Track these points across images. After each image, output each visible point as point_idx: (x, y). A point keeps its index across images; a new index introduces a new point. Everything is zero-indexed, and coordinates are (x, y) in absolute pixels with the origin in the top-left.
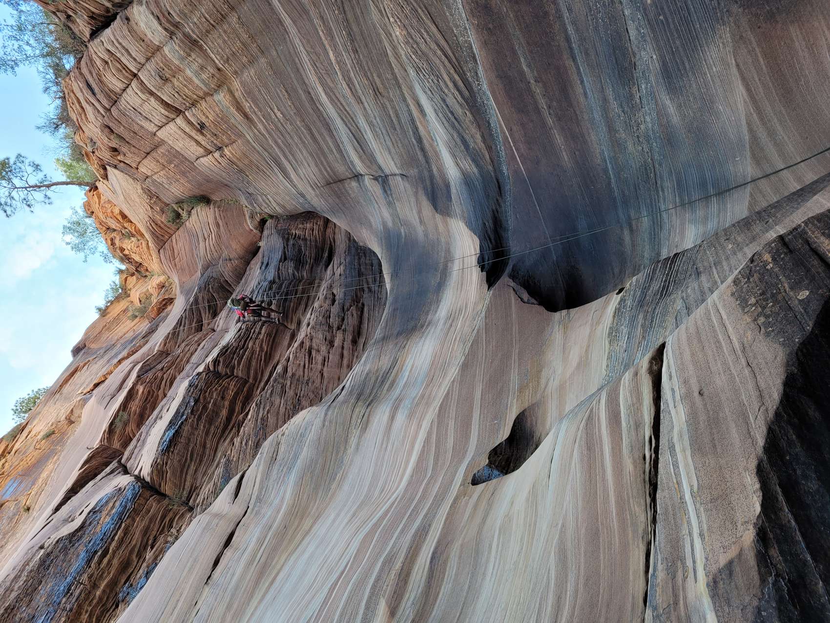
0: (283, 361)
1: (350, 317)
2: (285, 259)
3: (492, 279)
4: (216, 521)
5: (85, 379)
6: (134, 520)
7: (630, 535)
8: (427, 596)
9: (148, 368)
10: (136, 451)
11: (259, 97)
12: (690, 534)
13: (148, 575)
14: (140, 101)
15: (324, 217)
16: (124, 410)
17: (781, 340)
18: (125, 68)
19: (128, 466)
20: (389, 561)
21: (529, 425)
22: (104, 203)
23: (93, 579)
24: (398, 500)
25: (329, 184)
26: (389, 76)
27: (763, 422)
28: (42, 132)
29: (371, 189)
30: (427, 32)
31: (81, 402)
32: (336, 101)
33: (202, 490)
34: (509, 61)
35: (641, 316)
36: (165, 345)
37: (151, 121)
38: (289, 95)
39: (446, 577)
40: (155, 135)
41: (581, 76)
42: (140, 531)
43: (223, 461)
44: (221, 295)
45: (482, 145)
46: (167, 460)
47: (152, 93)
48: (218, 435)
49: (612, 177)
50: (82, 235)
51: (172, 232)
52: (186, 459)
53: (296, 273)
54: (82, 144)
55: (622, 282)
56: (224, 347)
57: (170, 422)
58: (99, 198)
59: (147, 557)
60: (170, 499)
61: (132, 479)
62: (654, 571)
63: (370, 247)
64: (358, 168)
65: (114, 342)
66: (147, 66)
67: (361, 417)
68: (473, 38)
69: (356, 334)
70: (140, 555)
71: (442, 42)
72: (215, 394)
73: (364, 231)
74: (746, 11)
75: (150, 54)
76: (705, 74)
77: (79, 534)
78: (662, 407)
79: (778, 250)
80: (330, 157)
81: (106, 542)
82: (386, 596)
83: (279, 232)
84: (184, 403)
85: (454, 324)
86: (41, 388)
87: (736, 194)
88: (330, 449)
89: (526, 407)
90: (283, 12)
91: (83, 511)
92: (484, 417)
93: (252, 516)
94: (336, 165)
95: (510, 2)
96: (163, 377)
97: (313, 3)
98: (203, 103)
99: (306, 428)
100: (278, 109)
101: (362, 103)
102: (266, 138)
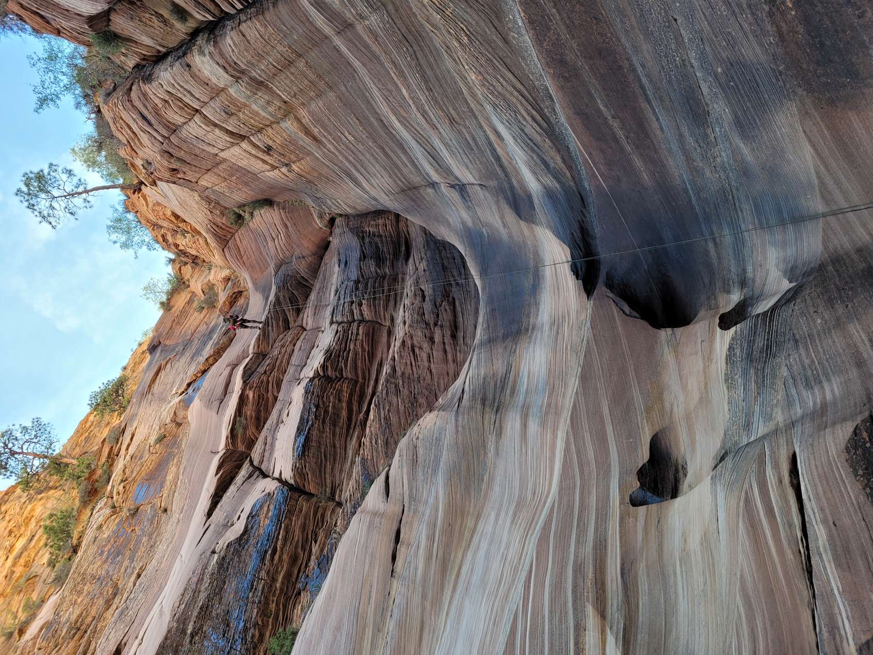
0: (388, 361)
1: (444, 313)
2: (365, 257)
3: (589, 288)
4: (377, 520)
5: (174, 378)
6: (291, 520)
7: (799, 601)
8: (628, 604)
9: (250, 372)
10: (266, 454)
11: (328, 123)
13: (320, 566)
14: (204, 132)
15: (395, 213)
16: (240, 416)
18: (187, 105)
19: (263, 467)
20: (578, 569)
21: (664, 447)
22: (154, 205)
23: (270, 575)
24: (556, 505)
25: (403, 191)
26: (465, 110)
29: (448, 195)
30: (504, 79)
31: (181, 404)
32: (410, 127)
33: (344, 486)
34: (586, 102)
35: (752, 371)
36: (259, 347)
37: (214, 146)
38: (361, 122)
40: (216, 155)
41: (657, 115)
42: (300, 528)
44: (301, 291)
45: (562, 165)
46: (305, 463)
47: (216, 125)
48: (344, 435)
49: (692, 195)
50: (128, 231)
51: (234, 231)
52: (321, 460)
53: (379, 271)
56: (327, 351)
57: (298, 429)
58: (146, 200)
59: (314, 550)
60: (316, 497)
61: (276, 482)
62: (820, 630)
63: (449, 241)
64: (434, 179)
65: (188, 337)
66: (212, 103)
67: (492, 423)
68: (549, 83)
69: (453, 328)
71: (519, 86)
72: (332, 398)
73: (442, 228)
74: (810, 94)
75: (214, 95)
77: (246, 537)
80: (405, 171)
81: (272, 543)
83: (352, 230)
84: (306, 409)
85: (560, 331)
86: (111, 379)
87: (810, 225)
88: (470, 453)
89: (658, 430)
90: (353, 57)
91: (240, 516)
92: (618, 434)
93: (411, 514)
94: (411, 176)
95: (585, 57)
96: (268, 380)
97: (384, 51)
98: (270, 130)
99: (440, 434)
100: (350, 134)
101: (437, 129)
102: (336, 156)
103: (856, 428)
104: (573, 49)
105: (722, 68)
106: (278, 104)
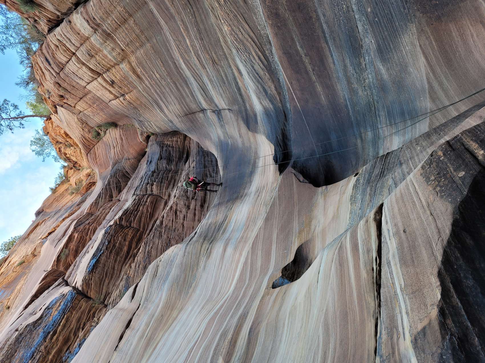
0: (160, 218)
2: (161, 158)
3: (282, 169)
4: (121, 313)
5: (43, 230)
6: (72, 313)
7: (366, 315)
8: (247, 354)
9: (80, 223)
10: (73, 272)
11: (146, 65)
12: (401, 313)
13: (80, 346)
14: (77, 69)
15: (184, 134)
16: (66, 248)
17: (450, 200)
18: (68, 49)
19: (69, 281)
20: (224, 335)
21: (305, 253)
22: (55, 127)
23: (47, 349)
24: (229, 298)
25: (186, 115)
26: (221, 53)
27: (441, 247)
28: (19, 86)
29: (211, 118)
30: (243, 29)
31: (40, 243)
32: (191, 68)
33: (112, 295)
34: (290, 44)
35: (369, 189)
36: (90, 209)
37: (83, 80)
38: (163, 64)
39: (258, 342)
40: (85, 87)
41: (331, 52)
42: (76, 319)
43: (125, 277)
44: (123, 180)
45: (275, 92)
46: (92, 277)
47: (84, 64)
48: (122, 262)
49: (350, 109)
50: (42, 146)
51: (95, 144)
53: (168, 167)
54: (42, 93)
55: (357, 169)
56: (126, 210)
57: (94, 255)
58: (52, 124)
59: (80, 335)
60: (93, 300)
61: (71, 288)
62: (380, 335)
63: (210, 151)
64: (204, 106)
65: (60, 208)
66: (81, 48)
67: (206, 250)
68: (269, 32)
69: (203, 202)
70: (76, 334)
71: (252, 34)
72: (120, 238)
73: (207, 142)
74: (425, 15)
75: (83, 42)
76: (402, 51)
77: (39, 322)
78: (382, 240)
79: (446, 149)
80: (187, 100)
81: (55, 327)
82: (223, 355)
83: (157, 143)
84: (102, 243)
85: (260, 195)
88: (188, 269)
89: (303, 242)
90: (160, 17)
91: (42, 308)
92: (278, 249)
93: (142, 310)
94: (191, 104)
95: (290, 11)
96: (89, 228)
97: (177, 12)
98: (114, 69)
99: (174, 257)
100: (157, 73)
101: (206, 69)
102: (150, 89)
103: (433, 153)
104: (283, 4)
105: (371, 8)
106: (118, 51)
